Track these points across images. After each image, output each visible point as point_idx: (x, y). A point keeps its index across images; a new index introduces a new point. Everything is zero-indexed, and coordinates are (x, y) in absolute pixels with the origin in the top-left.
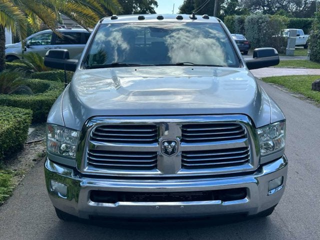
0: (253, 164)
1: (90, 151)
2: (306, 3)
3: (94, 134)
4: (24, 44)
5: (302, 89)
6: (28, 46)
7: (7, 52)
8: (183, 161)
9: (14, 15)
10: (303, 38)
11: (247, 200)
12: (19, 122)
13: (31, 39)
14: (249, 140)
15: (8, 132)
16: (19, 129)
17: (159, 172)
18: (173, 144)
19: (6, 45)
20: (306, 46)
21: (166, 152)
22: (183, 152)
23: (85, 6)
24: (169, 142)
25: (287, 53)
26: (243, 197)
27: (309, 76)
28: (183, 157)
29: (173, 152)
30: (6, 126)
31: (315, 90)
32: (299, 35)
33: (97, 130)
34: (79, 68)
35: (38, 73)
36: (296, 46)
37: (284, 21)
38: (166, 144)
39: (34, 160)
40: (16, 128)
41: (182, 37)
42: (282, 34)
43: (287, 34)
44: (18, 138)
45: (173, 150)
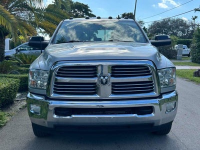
0: (156, 92)
1: (55, 83)
2: (188, 31)
3: (57, 72)
4: (17, 50)
5: (188, 76)
6: (19, 51)
7: (6, 55)
8: (112, 89)
9: (11, 20)
10: (187, 50)
11: (153, 114)
12: (12, 84)
13: (21, 47)
14: (153, 76)
15: (5, 90)
16: (11, 89)
17: (99, 97)
18: (106, 78)
19: (5, 51)
20: (189, 55)
21: (102, 83)
22: (113, 83)
23: (54, 24)
24: (104, 77)
25: (178, 58)
26: (151, 113)
27: (191, 69)
28: (112, 86)
29: (106, 83)
30: (3, 86)
31: (195, 76)
32: (184, 49)
33: (59, 70)
34: (50, 44)
35: (24, 65)
36: (183, 55)
37: (175, 39)
38: (102, 78)
39: (20, 109)
40: (9, 88)
41: (115, 36)
42: (174, 48)
43: (176, 47)
44: (10, 95)
45: (106, 81)
